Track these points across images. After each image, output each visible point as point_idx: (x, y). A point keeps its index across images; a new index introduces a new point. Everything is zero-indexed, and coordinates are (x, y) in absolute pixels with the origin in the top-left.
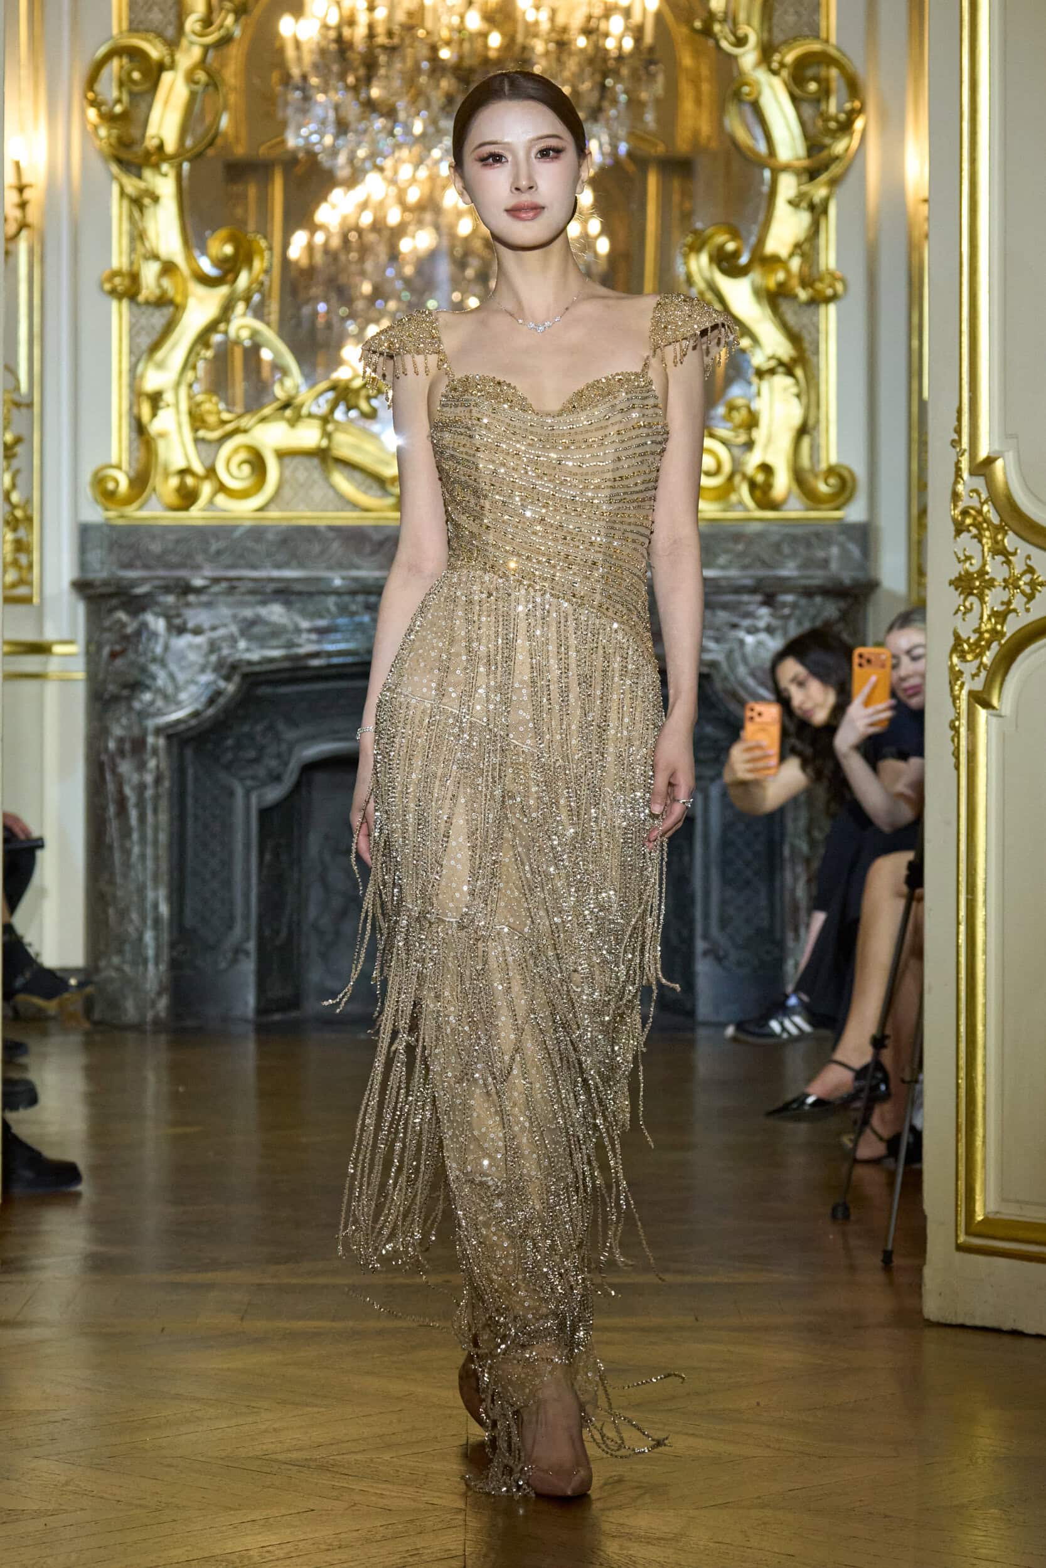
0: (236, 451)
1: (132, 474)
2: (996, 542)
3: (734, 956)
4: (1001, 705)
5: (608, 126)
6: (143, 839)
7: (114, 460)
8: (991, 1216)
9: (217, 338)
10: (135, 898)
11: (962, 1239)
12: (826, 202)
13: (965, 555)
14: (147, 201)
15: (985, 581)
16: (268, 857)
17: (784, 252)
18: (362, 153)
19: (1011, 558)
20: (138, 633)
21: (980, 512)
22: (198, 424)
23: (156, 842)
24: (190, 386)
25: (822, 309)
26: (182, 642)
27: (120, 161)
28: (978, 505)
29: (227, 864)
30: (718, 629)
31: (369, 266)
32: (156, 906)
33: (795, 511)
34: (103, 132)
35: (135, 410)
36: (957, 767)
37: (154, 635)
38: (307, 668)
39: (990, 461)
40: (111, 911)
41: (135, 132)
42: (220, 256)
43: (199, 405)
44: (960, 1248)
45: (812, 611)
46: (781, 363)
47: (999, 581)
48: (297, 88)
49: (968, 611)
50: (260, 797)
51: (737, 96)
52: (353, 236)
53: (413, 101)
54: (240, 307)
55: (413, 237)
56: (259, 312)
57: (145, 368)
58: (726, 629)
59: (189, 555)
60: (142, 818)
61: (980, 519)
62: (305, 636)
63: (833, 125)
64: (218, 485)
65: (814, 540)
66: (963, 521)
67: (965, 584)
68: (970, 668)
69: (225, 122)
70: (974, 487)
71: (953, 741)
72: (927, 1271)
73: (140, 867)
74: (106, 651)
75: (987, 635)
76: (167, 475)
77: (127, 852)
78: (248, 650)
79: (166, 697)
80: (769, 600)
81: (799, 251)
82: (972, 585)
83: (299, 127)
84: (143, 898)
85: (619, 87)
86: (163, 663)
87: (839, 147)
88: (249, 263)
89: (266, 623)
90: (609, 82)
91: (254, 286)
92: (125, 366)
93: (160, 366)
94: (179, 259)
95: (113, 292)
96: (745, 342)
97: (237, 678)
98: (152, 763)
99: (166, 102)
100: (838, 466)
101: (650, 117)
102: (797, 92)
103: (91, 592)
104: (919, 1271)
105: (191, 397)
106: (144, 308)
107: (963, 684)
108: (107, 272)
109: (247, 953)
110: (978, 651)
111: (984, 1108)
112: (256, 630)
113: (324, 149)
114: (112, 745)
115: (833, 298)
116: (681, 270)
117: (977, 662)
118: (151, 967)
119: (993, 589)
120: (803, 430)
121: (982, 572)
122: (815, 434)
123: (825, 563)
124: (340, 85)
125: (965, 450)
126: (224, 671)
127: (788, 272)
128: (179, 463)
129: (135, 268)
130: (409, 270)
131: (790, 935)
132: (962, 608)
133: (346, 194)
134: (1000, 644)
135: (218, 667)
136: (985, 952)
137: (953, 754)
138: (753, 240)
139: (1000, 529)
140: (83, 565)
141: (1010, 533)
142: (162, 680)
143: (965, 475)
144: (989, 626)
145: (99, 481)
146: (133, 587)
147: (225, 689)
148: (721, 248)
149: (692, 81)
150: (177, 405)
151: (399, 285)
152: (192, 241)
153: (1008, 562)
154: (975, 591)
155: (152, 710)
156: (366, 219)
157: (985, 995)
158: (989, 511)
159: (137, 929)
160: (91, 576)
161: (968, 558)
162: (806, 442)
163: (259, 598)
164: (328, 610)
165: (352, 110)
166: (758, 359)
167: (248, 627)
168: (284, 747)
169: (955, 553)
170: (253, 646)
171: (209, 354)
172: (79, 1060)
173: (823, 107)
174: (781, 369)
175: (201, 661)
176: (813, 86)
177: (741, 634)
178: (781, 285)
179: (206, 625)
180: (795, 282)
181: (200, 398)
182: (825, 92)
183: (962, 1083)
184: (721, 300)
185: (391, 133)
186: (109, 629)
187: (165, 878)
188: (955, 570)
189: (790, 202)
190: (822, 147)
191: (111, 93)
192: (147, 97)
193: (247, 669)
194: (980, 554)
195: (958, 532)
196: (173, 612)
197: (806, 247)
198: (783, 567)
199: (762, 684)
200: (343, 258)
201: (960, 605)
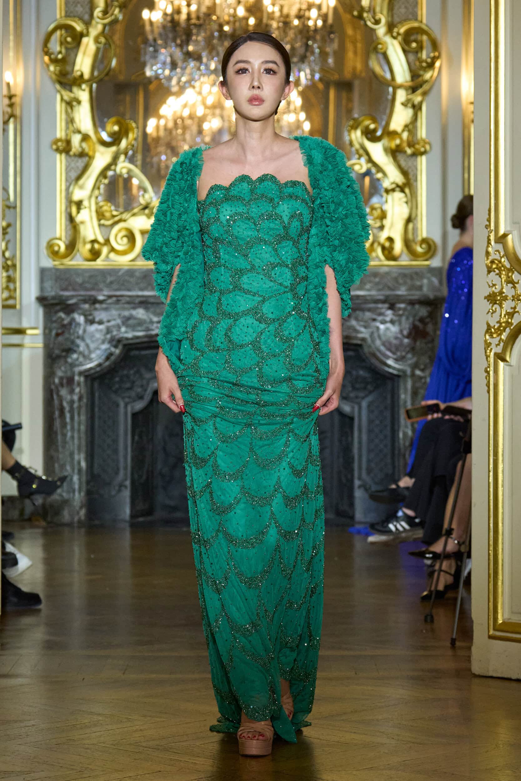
0: (120, 231)
1: (67, 242)
2: (509, 277)
4: (511, 360)
5: (310, 66)
6: (73, 428)
7: (58, 235)
8: (506, 621)
9: (110, 173)
10: (69, 459)
11: (491, 632)
12: (421, 103)
13: (492, 284)
14: (75, 103)
15: (503, 297)
16: (136, 438)
17: (399, 129)
18: (184, 79)
19: (516, 285)
20: (70, 324)
21: (500, 262)
22: (101, 217)
23: (79, 431)
24: (97, 198)
25: (419, 158)
26: (92, 328)
27: (61, 83)
28: (499, 258)
29: (115, 441)
30: (366, 322)
31: (187, 136)
32: (79, 463)
33: (405, 261)
34: (52, 68)
35: (69, 210)
36: (489, 392)
37: (79, 324)
39: (505, 236)
40: (56, 465)
41: (68, 68)
42: (112, 131)
43: (101, 207)
44: (490, 637)
45: (414, 312)
46: (398, 186)
47: (510, 297)
48: (151, 46)
49: (494, 312)
50: (132, 408)
51: (375, 49)
52: (179, 122)
53: (210, 53)
54: (122, 157)
55: (210, 122)
56: (132, 160)
57: (74, 189)
58: (369, 321)
59: (96, 284)
60: (72, 418)
61: (500, 265)
62: (155, 325)
63: (424, 64)
64: (110, 248)
65: (414, 276)
66: (492, 266)
67: (492, 298)
68: (495, 341)
69: (114, 63)
70: (497, 249)
71: (486, 378)
72: (474, 649)
73: (71, 443)
74: (54, 332)
75: (503, 325)
76: (85, 243)
77: (64, 435)
78: (126, 332)
79: (84, 356)
80: (392, 307)
81: (407, 129)
82: (496, 299)
83: (152, 66)
84: (73, 459)
85: (315, 46)
86: (83, 339)
87: (428, 76)
88: (127, 135)
89: (135, 318)
90: (310, 43)
91: (129, 146)
92: (64, 187)
93: (81, 187)
94: (91, 133)
95: (57, 150)
96: (379, 175)
97: (120, 347)
98: (77, 390)
99: (84, 53)
100: (427, 238)
101: (331, 60)
102: (406, 48)
103: (46, 303)
104: (469, 649)
105: (97, 203)
106: (73, 158)
107: (491, 349)
108: (54, 140)
109: (126, 487)
110: (499, 332)
111: (502, 565)
112: (131, 322)
113: (165, 78)
114: (57, 381)
115: (425, 153)
116: (347, 138)
117: (498, 338)
118: (77, 494)
119: (507, 301)
120: (409, 220)
121: (501, 293)
122: (415, 222)
123: (420, 288)
124: (173, 44)
125: (492, 230)
126: (114, 343)
127: (401, 139)
128: (92, 238)
129: (69, 138)
130: (207, 139)
132: (491, 311)
133: (175, 99)
134: (510, 329)
135: (111, 341)
136: (503, 486)
137: (487, 385)
138: (384, 123)
139: (510, 270)
140: (42, 289)
141: (515, 272)
142: (82, 347)
143: (493, 243)
144: (505, 320)
145: (50, 245)
146: (67, 300)
147: (115, 352)
148: (367, 127)
149: (352, 42)
150: (90, 207)
152: (98, 123)
153: (514, 287)
154: (498, 302)
155: (77, 363)
156: (186, 113)
157: (503, 507)
158: (504, 261)
160: (46, 294)
161: (494, 285)
162: (411, 226)
163: (132, 305)
165: (179, 57)
166: (386, 184)
167: (126, 321)
168: (145, 382)
169: (487, 282)
170: (129, 330)
171: (106, 181)
172: (40, 542)
173: (419, 55)
174: (398, 189)
175: (102, 337)
176: (414, 45)
177: (378, 324)
178: (398, 146)
179: (105, 320)
180: (405, 145)
181: (101, 204)
182: (420, 48)
183: (491, 553)
184: (368, 154)
185: (199, 69)
186: (55, 322)
187: (84, 449)
188: (488, 291)
189: (403, 104)
190: (419, 76)
191: (56, 48)
192: (75, 50)
193: (126, 342)
194: (501, 283)
195: (489, 272)
196: (88, 313)
197: (411, 127)
198: (399, 290)
199: (389, 350)
200: (174, 132)
201: (490, 309)
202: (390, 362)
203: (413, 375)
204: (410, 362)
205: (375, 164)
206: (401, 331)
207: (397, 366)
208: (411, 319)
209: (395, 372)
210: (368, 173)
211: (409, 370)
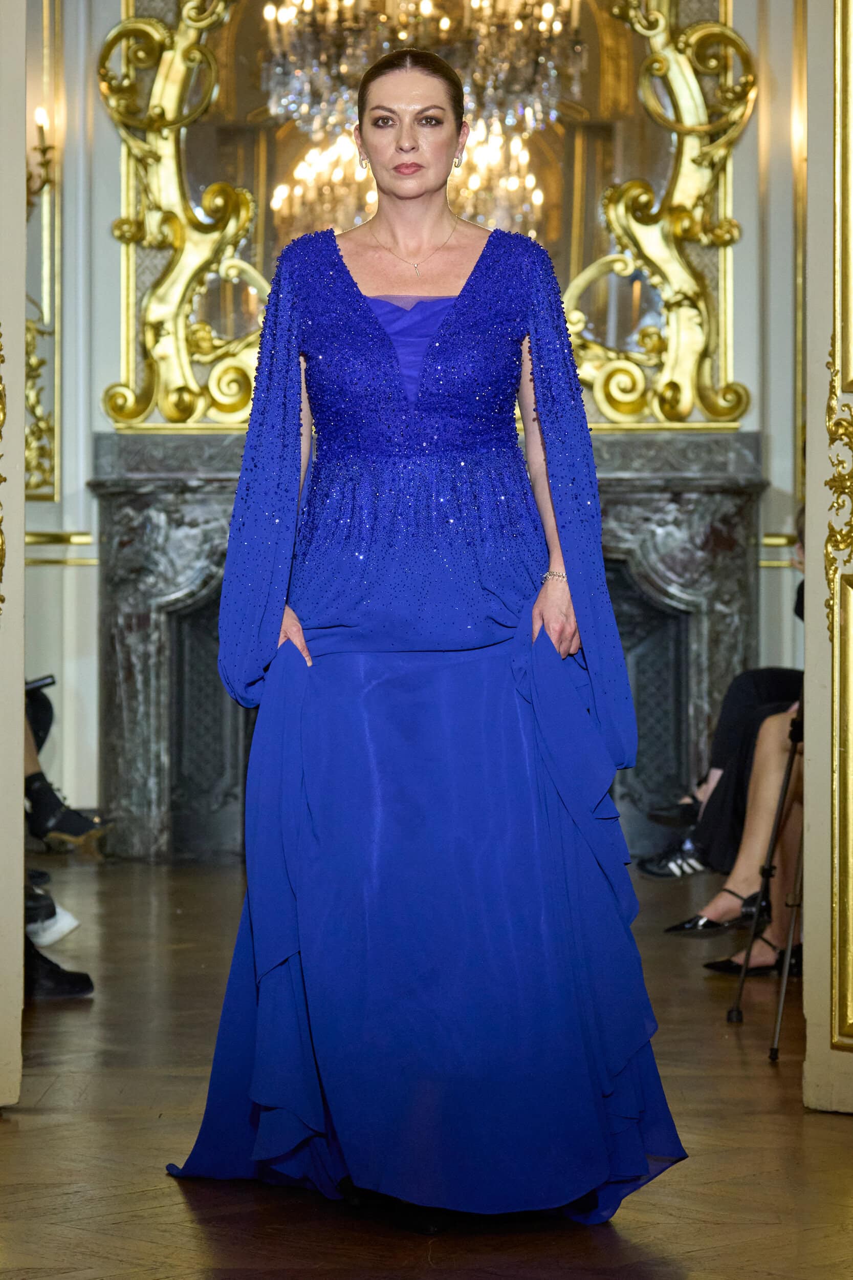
0: (226, 372)
1: (138, 391)
5: (541, 98)
6: (147, 700)
7: (123, 380)
9: (209, 276)
10: (141, 751)
11: (836, 1039)
12: (724, 160)
13: (838, 460)
14: (150, 161)
17: (689, 204)
18: (333, 120)
20: (143, 526)
21: (850, 423)
22: (194, 349)
23: (158, 704)
24: (187, 317)
25: (721, 251)
26: (180, 534)
27: (127, 127)
29: (218, 721)
30: (633, 523)
31: (340, 213)
32: (158, 757)
33: (698, 422)
34: (113, 102)
35: (141, 338)
36: (832, 640)
37: (157, 527)
40: (120, 761)
41: (140, 102)
42: (212, 206)
43: (194, 333)
44: (834, 1047)
45: (713, 507)
46: (686, 297)
48: (278, 65)
49: (841, 507)
51: (649, 71)
52: (326, 190)
54: (229, 250)
56: (245, 255)
57: (149, 302)
58: (640, 522)
59: (186, 460)
60: (146, 683)
61: (850, 429)
63: (730, 95)
64: (209, 400)
65: (714, 447)
66: (837, 431)
67: (838, 484)
68: (843, 555)
69: (215, 93)
70: (846, 403)
71: (828, 617)
72: (807, 1066)
73: (144, 724)
74: (116, 540)
76: (167, 392)
77: (133, 711)
79: (166, 580)
80: (676, 498)
81: (701, 202)
82: (844, 486)
83: (280, 98)
84: (147, 750)
85: (550, 64)
86: (164, 552)
87: (736, 114)
88: (237, 213)
90: (542, 59)
91: (241, 232)
92: (132, 300)
93: (162, 300)
94: (178, 210)
95: (122, 238)
96: (656, 280)
98: (155, 636)
99: (167, 77)
100: (733, 384)
101: (576, 89)
102: (700, 68)
103: (103, 491)
104: (799, 1066)
105: (187, 326)
106: (148, 251)
107: (836, 569)
108: (117, 221)
109: (235, 797)
110: (849, 541)
113: (301, 117)
114: (121, 621)
115: (731, 242)
116: (602, 218)
117: (848, 551)
118: (154, 808)
120: (705, 354)
121: (851, 475)
122: (715, 357)
123: (723, 466)
124: (315, 62)
125: (838, 371)
126: (216, 558)
127: (692, 220)
128: (180, 383)
129: (141, 217)
132: (835, 505)
133: (320, 153)
135: (211, 555)
137: (828, 628)
138: (663, 193)
140: (96, 468)
142: (163, 566)
143: (838, 392)
145: (110, 396)
146: (140, 487)
147: (217, 573)
148: (635, 200)
149: (612, 58)
150: (176, 333)
152: (189, 195)
154: (847, 491)
155: (154, 591)
156: (337, 177)
159: (143, 777)
160: (103, 477)
161: (841, 463)
162: (707, 364)
165: (325, 83)
166: (667, 294)
169: (830, 458)
171: (203, 290)
172: (92, 886)
173: (722, 80)
174: (686, 302)
175: (197, 549)
176: (713, 63)
177: (653, 527)
178: (686, 231)
179: (201, 520)
180: (698, 228)
181: (195, 327)
182: (724, 67)
183: (836, 906)
184: (636, 244)
186: (119, 523)
187: (166, 733)
188: (830, 473)
189: (694, 161)
190: (721, 115)
191: (120, 69)
192: (151, 73)
194: (851, 459)
195: (833, 440)
196: (172, 508)
197: (707, 199)
198: (688, 470)
199: (671, 569)
200: (318, 208)
201: (834, 502)
202: (673, 590)
203: (711, 611)
204: (706, 589)
205: (648, 262)
206: (692, 539)
207: (684, 596)
208: (708, 519)
209: (682, 607)
210: (637, 275)
211: (704, 603)
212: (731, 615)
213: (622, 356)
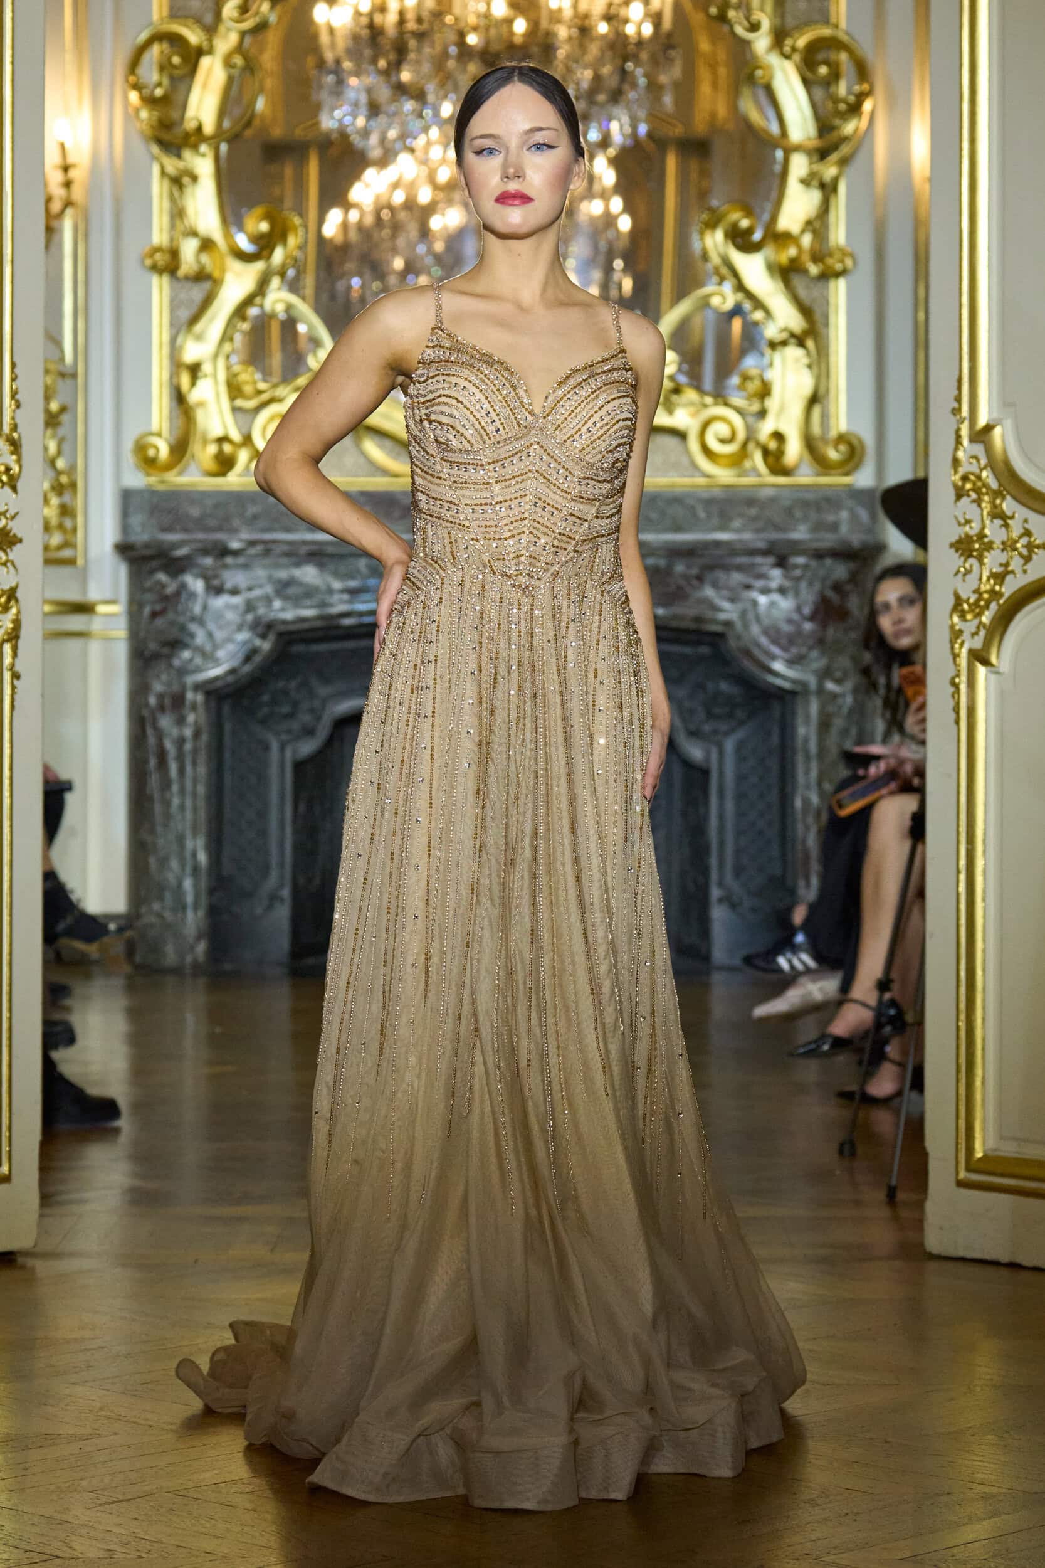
0: (271, 419)
1: (173, 441)
2: (995, 506)
3: (747, 903)
4: (999, 662)
5: (629, 110)
6: (182, 791)
7: (155, 427)
8: (990, 1153)
9: (253, 311)
10: (175, 848)
11: (962, 1175)
12: (835, 181)
13: (965, 518)
14: (186, 180)
15: (984, 544)
16: (302, 808)
17: (795, 229)
18: (392, 134)
19: (1009, 521)
20: (178, 594)
21: (979, 478)
22: (235, 394)
23: (195, 794)
24: (228, 357)
25: (832, 284)
26: (219, 602)
27: (161, 143)
28: (977, 471)
29: (263, 815)
30: (731, 589)
31: (401, 242)
32: (194, 855)
33: (806, 477)
34: (144, 114)
35: (175, 381)
36: (957, 722)
37: (193, 595)
38: (338, 627)
39: (989, 428)
40: (152, 860)
41: (174, 115)
42: (255, 233)
43: (236, 375)
44: (960, 1184)
45: (822, 572)
46: (793, 335)
47: (998, 544)
48: (331, 72)
49: (968, 572)
50: (294, 752)
51: (751, 79)
52: (385, 215)
53: (442, 85)
54: (275, 282)
55: (443, 214)
56: (294, 287)
57: (184, 341)
58: (739, 590)
59: (227, 519)
60: (181, 771)
61: (979, 484)
62: (336, 597)
63: (842, 107)
64: (251, 451)
65: (824, 505)
66: (963, 486)
67: (964, 547)
68: (970, 626)
69: (260, 104)
70: (974, 454)
71: (953, 697)
72: (929, 1206)
73: (179, 818)
74: (147, 610)
75: (986, 596)
76: (205, 442)
77: (167, 803)
78: (283, 609)
79: (204, 655)
80: (781, 562)
81: (811, 228)
82: (971, 548)
83: (333, 109)
84: (182, 848)
85: (639, 71)
86: (201, 621)
87: (849, 128)
88: (283, 239)
89: (300, 584)
90: (629, 66)
91: (289, 261)
92: (166, 337)
93: (199, 338)
94: (217, 234)
95: (154, 268)
96: (758, 315)
97: (272, 637)
98: (191, 718)
99: (205, 86)
100: (847, 434)
101: (668, 100)
102: (809, 75)
103: (133, 554)
104: (920, 1205)
105: (228, 368)
106: (183, 284)
107: (962, 644)
108: (147, 249)
109: (282, 900)
110: (977, 610)
111: (983, 1049)
112: (291, 591)
113: (358, 132)
114: (153, 701)
115: (843, 273)
116: (696, 245)
117: (976, 622)
118: (190, 915)
119: (992, 552)
120: (814, 399)
121: (981, 536)
122: (825, 403)
123: (835, 527)
124: (372, 69)
125: (965, 418)
126: (260, 630)
127: (799, 247)
128: (219, 433)
129: (175, 243)
130: (439, 246)
131: (801, 883)
132: (962, 570)
133: (378, 173)
134: (998, 604)
135: (254, 626)
136: (984, 900)
137: (954, 710)
138: (766, 217)
139: (998, 494)
140: (125, 528)
141: (1008, 497)
142: (200, 638)
143: (965, 442)
144: (988, 587)
145: (141, 448)
146: (174, 549)
147: (261, 647)
148: (735, 225)
149: (709, 65)
150: (215, 376)
151: (429, 260)
152: (230, 219)
153: (1006, 526)
154: (974, 554)
155: (191, 667)
156: (399, 198)
157: (984, 940)
158: (988, 476)
159: (177, 877)
160: (133, 539)
161: (968, 522)
162: (817, 411)
163: (294, 559)
164: (358, 571)
165: (384, 93)
166: (771, 331)
167: (283, 588)
168: (317, 703)
169: (956, 515)
170: (288, 606)
171: (245, 326)
172: (120, 1002)
173: (832, 89)
174: (793, 341)
175: (238, 620)
176: (823, 70)
177: (754, 594)
178: (793, 260)
179: (243, 586)
180: (806, 257)
181: (237, 368)
182: (835, 76)
183: (962, 1024)
184: (735, 274)
185: (420, 116)
186: (150, 590)
187: (203, 828)
188: (956, 533)
189: (802, 181)
190: (833, 128)
191: (152, 77)
192: (187, 80)
193: (282, 628)
194: (980, 517)
195: (959, 497)
196: (211, 573)
197: (817, 225)
198: (794, 530)
199: (775, 642)
200: (376, 235)
201: (960, 567)
202: (778, 666)
203: (821, 691)
204: (815, 666)
205: (750, 295)
206: (799, 609)
207: (790, 673)
208: (817, 586)
209: (787, 685)
210: (737, 311)
211: (813, 682)
212: (843, 695)
213: (720, 400)
